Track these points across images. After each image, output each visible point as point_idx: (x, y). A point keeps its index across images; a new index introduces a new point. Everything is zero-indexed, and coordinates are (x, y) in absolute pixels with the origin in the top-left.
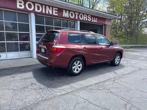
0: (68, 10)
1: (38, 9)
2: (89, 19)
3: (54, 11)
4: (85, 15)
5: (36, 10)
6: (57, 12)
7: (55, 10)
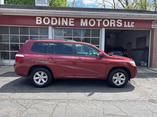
0: (86, 18)
1: (54, 21)
2: (119, 25)
4: (111, 21)
5: (52, 24)
6: (73, 22)
7: (71, 21)
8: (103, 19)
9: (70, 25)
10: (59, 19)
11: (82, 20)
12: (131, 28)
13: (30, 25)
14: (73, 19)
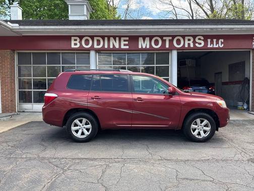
0: (147, 36)
1: (98, 44)
2: (200, 44)
3: (123, 43)
4: (187, 38)
5: (96, 46)
6: (127, 43)
7: (125, 41)
8: (174, 37)
9: (123, 47)
10: (106, 39)
11: (141, 39)
12: (219, 48)
13: (62, 50)
14: (127, 38)
